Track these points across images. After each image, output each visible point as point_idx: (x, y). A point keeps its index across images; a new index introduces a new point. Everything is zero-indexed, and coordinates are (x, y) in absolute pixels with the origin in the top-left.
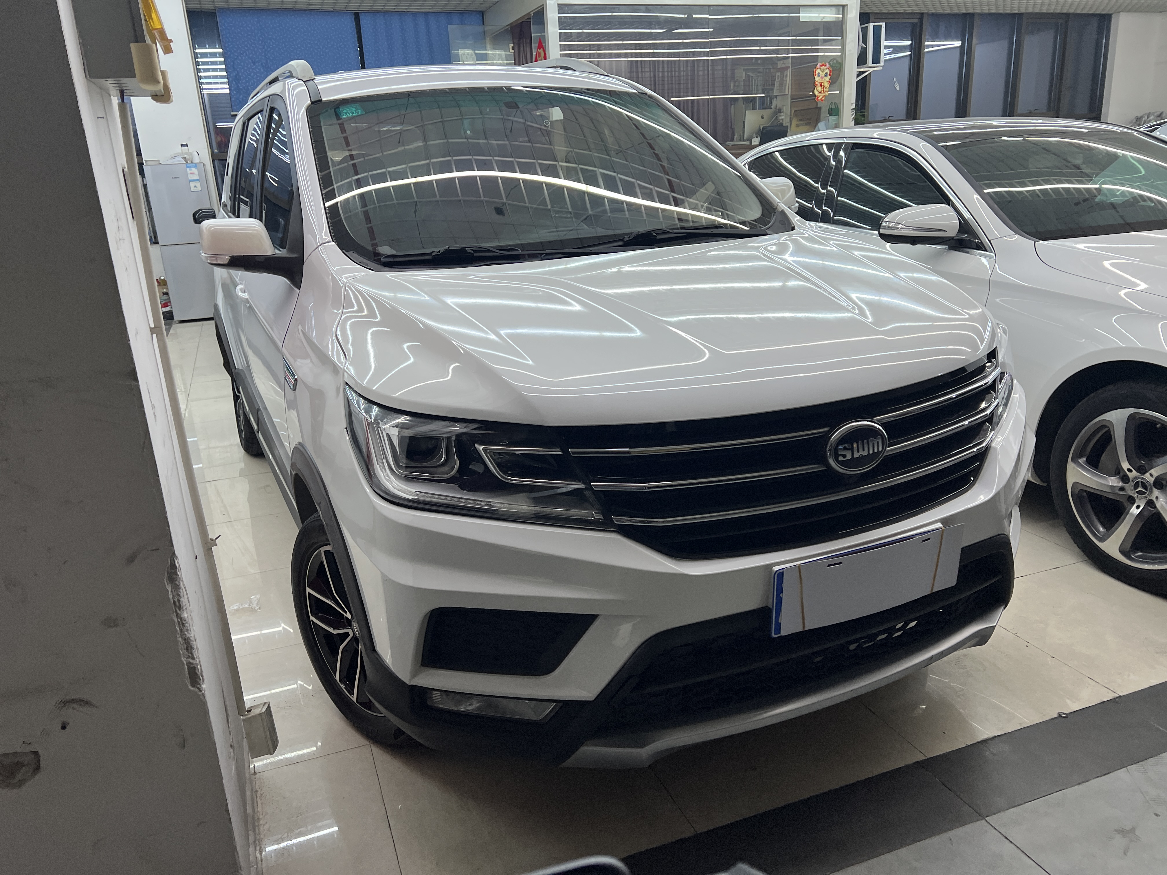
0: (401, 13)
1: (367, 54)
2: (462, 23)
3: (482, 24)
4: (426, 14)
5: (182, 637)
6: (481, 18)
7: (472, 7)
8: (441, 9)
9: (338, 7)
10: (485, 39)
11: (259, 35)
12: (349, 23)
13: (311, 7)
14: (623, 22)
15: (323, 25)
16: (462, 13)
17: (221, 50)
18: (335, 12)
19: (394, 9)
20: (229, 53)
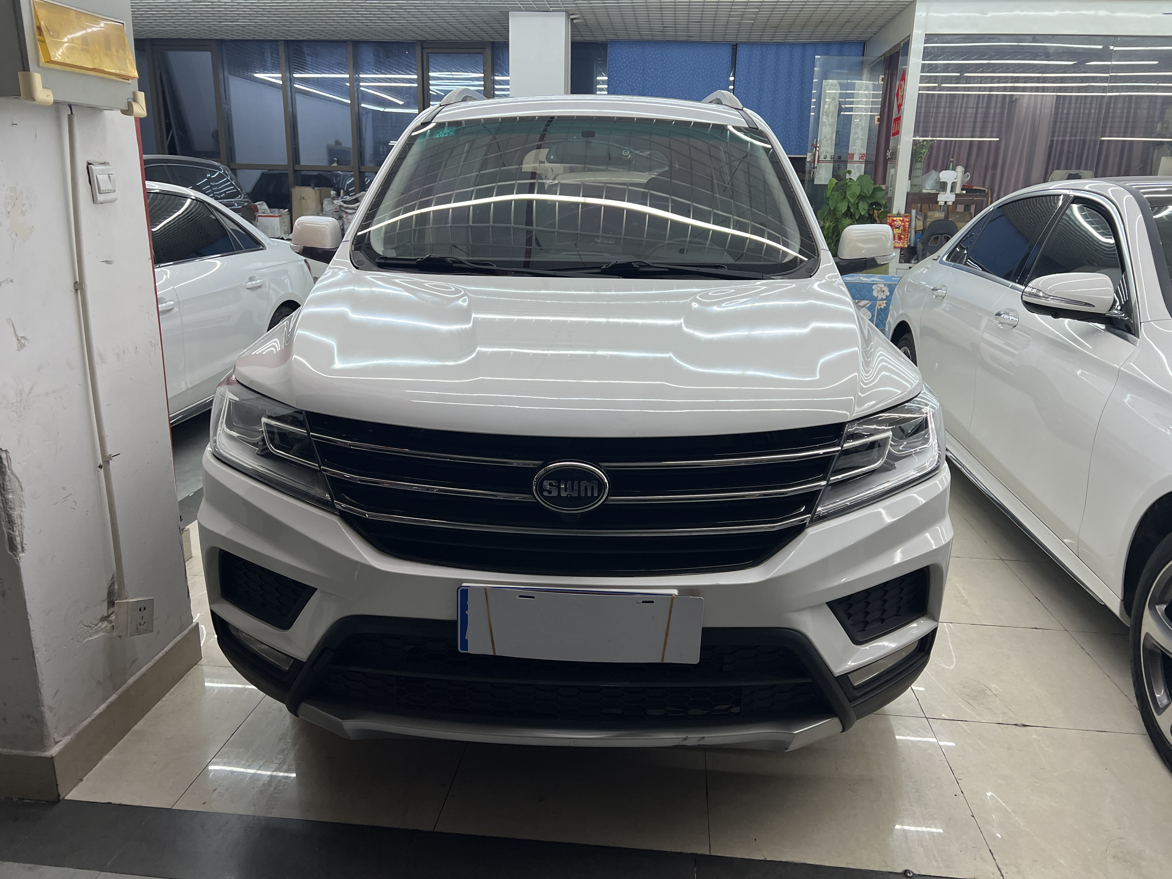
0: (778, 44)
1: (737, 83)
2: (841, 54)
3: (861, 55)
4: (804, 45)
5: (4, 512)
6: (862, 48)
7: (853, 37)
8: (820, 39)
9: (716, 39)
10: (862, 69)
11: (641, 65)
12: (725, 54)
13: (692, 39)
14: (1001, 53)
15: (701, 56)
16: (842, 43)
17: (606, 78)
18: (714, 43)
19: (771, 40)
20: (612, 81)
